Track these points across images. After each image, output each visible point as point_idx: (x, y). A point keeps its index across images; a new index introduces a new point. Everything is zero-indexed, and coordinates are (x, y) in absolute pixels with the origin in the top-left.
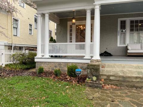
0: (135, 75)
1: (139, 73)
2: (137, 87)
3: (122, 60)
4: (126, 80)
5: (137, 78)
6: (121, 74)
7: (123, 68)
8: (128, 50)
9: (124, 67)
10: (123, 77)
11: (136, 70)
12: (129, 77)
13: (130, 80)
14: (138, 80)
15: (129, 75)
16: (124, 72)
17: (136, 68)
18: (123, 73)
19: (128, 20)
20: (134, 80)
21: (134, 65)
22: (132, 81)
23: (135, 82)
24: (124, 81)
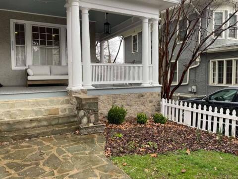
0: (30, 116)
1: (36, 113)
2: (30, 137)
3: (11, 93)
4: (14, 128)
5: (31, 121)
6: (6, 119)
7: (11, 108)
8: (28, 75)
9: (13, 106)
10: (8, 124)
11: (33, 108)
12: (19, 122)
13: (21, 127)
14: (34, 124)
15: (21, 119)
16: (12, 114)
17: (33, 105)
18: (10, 116)
19: (28, 25)
20: (28, 126)
21: (30, 101)
22: (25, 128)
23: (28, 128)
24: (10, 131)
